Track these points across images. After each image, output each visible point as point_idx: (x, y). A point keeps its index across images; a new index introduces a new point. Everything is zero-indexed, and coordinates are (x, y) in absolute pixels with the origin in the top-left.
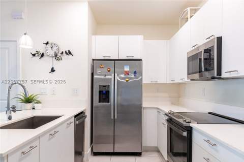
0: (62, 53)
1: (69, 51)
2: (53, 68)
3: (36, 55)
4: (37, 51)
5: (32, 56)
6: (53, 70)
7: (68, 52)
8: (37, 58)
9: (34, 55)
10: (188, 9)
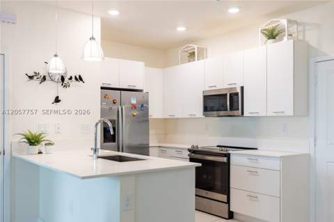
0: (71, 78)
1: (80, 76)
2: (57, 97)
3: (35, 78)
4: (35, 73)
5: (28, 78)
6: (57, 100)
7: (78, 77)
9: (31, 78)
10: (196, 47)
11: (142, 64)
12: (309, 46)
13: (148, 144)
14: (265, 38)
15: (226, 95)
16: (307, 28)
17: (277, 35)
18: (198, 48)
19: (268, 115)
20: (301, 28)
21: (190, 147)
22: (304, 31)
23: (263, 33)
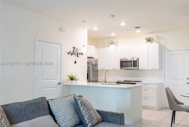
0: (79, 54)
2: (75, 61)
3: (70, 53)
7: (81, 53)
8: (70, 55)
10: (115, 41)
11: (94, 47)
12: (162, 45)
13: (98, 81)
14: (146, 41)
15: (132, 61)
16: (161, 39)
17: (151, 41)
18: (116, 41)
19: (149, 69)
20: (159, 39)
21: (117, 81)
22: (160, 40)
23: (145, 39)
